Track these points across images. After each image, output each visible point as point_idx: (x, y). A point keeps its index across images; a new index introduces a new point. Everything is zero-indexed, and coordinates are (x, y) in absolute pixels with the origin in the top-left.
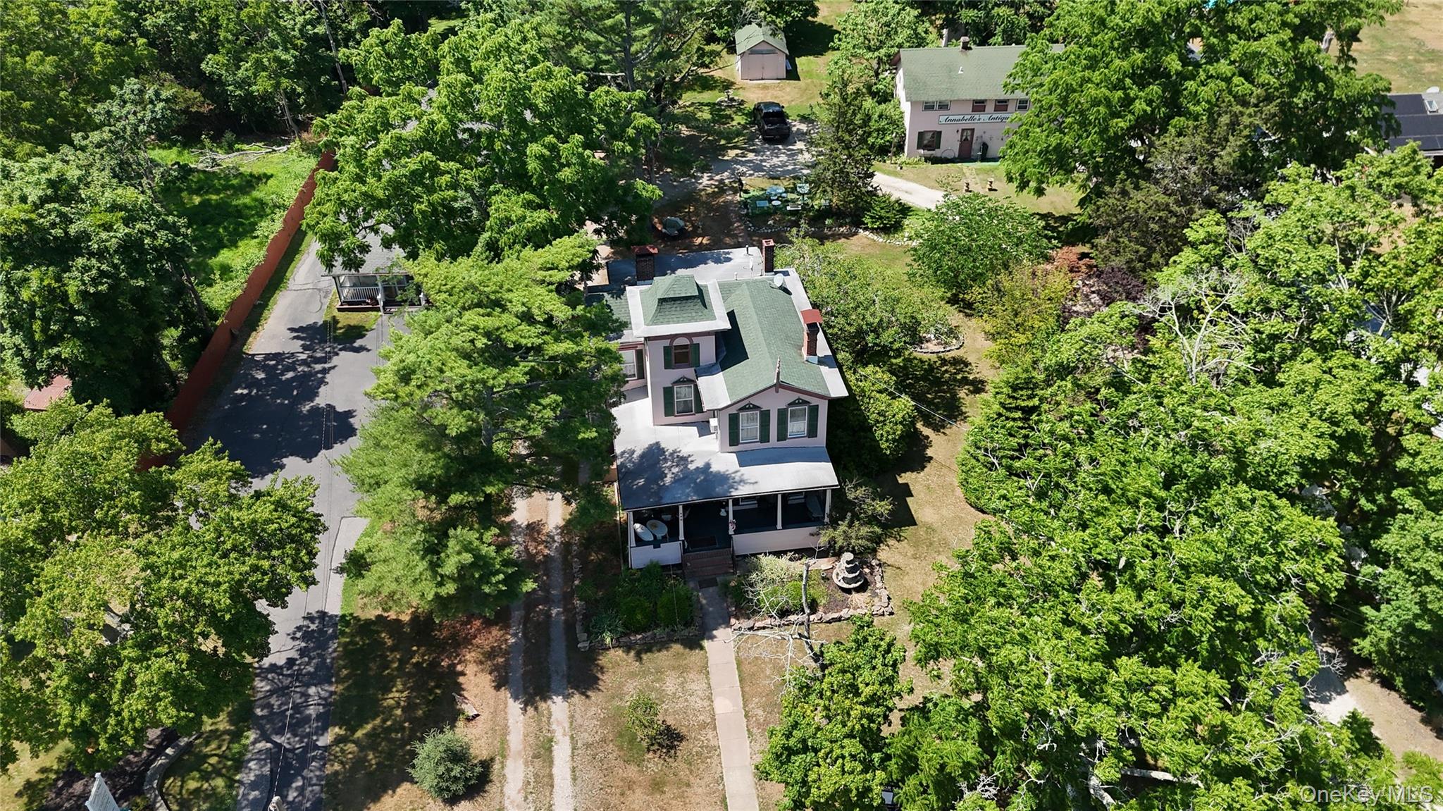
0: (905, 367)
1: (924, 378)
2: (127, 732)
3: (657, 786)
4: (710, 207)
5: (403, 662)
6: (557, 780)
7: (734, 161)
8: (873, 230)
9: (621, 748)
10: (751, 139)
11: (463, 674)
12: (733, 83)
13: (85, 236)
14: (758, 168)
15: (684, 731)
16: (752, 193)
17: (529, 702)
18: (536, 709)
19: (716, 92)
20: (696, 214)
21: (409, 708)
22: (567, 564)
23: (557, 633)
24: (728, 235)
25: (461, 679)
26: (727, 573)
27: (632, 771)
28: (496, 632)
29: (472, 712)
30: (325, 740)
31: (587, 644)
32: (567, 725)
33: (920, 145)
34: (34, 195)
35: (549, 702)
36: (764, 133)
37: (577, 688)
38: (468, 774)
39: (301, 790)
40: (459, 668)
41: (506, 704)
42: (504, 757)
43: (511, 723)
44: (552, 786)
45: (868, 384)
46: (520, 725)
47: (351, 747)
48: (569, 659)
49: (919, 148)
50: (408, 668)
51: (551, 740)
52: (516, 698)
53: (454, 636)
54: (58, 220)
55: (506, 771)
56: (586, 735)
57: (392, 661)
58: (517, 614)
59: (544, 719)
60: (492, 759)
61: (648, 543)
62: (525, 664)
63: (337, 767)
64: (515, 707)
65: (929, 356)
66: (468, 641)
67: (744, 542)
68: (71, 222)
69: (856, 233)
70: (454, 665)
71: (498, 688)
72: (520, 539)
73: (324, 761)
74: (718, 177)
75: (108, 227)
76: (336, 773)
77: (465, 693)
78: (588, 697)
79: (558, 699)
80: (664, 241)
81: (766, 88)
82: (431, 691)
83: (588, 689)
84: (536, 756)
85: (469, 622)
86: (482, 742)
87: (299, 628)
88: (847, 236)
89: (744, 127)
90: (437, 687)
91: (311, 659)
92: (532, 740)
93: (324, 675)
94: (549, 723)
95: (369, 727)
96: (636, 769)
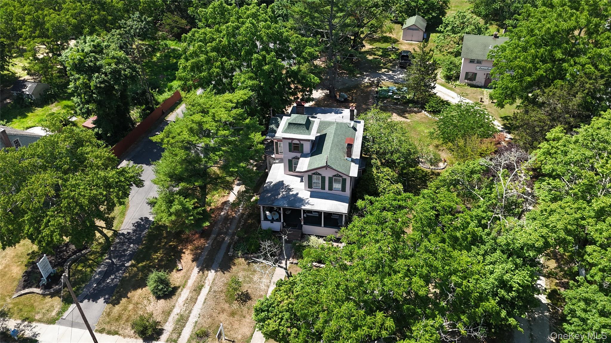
0: (414, 173)
1: (420, 179)
2: (45, 241)
3: (233, 314)
4: (363, 91)
5: (166, 243)
6: (198, 301)
7: (383, 74)
8: (428, 112)
9: (227, 296)
10: (394, 66)
11: (184, 253)
12: (398, 41)
13: (101, 66)
14: (391, 78)
15: (252, 296)
16: (384, 88)
17: (202, 270)
18: (203, 273)
19: (389, 44)
20: (356, 93)
21: (161, 261)
22: (239, 222)
23: (224, 247)
24: (365, 104)
25: (183, 255)
26: (297, 240)
27: (226, 306)
28: (202, 241)
29: (180, 268)
30: (128, 264)
31: (231, 254)
32: (211, 282)
33: (466, 78)
34: (87, 49)
35: (209, 272)
36: (400, 63)
37: (221, 269)
38: (165, 289)
39: (113, 280)
40: (184, 250)
41: (193, 268)
42: (184, 287)
43: (192, 275)
44: (195, 303)
45: (382, 175)
46: (195, 277)
47: (135, 269)
48: (223, 258)
49: (465, 79)
50: (167, 246)
51: (203, 286)
52: (198, 267)
53: (187, 238)
54: (93, 59)
55: (182, 293)
56: (216, 287)
57: (163, 242)
58: (213, 236)
59: (204, 277)
60: (179, 287)
61: (269, 220)
62: (207, 255)
63: (127, 275)
64: (196, 270)
65: (428, 169)
66: (191, 242)
67: (307, 228)
68: (98, 61)
69: (421, 112)
70: (183, 249)
71: (193, 261)
72: (227, 208)
73: (125, 271)
74: (372, 80)
75: (109, 64)
76: (126, 277)
77: (182, 261)
78: (224, 273)
79: (213, 271)
80: (337, 102)
81: (411, 44)
82: (170, 257)
83: (225, 270)
84: (194, 290)
85: (194, 235)
86: (179, 280)
87: (137, 222)
88: (416, 112)
89: (394, 60)
90: (173, 255)
91: (136, 234)
92: (196, 284)
93: (138, 241)
94: (205, 279)
95: (144, 263)
96: (228, 305)
